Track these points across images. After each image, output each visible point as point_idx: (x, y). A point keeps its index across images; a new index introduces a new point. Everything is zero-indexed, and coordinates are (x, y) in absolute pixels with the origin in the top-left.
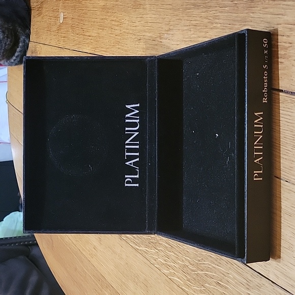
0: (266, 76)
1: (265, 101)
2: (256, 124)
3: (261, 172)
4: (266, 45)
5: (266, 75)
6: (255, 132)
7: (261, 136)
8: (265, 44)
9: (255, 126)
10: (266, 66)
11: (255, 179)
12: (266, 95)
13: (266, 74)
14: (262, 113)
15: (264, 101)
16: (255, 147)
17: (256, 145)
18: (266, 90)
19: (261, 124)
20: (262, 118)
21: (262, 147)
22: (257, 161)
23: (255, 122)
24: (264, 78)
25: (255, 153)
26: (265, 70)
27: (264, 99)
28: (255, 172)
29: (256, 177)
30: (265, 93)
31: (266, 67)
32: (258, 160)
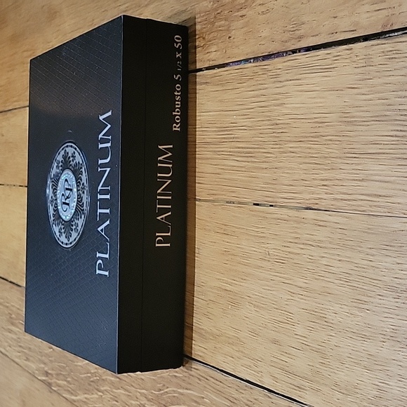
0: (178, 92)
1: (176, 128)
2: (161, 162)
3: (169, 234)
4: (179, 44)
5: (179, 90)
6: (159, 175)
7: (170, 181)
8: (177, 43)
9: (159, 165)
10: (179, 76)
11: (157, 245)
12: (178, 119)
13: (178, 87)
14: (171, 146)
15: (174, 129)
16: (158, 197)
17: (160, 195)
18: (178, 112)
19: (170, 163)
20: (170, 154)
21: (170, 198)
22: (162, 219)
23: (159, 159)
24: (176, 93)
25: (158, 206)
26: (178, 82)
27: (175, 125)
28: (157, 234)
29: (160, 242)
30: (177, 117)
31: (179, 78)
32: (164, 216)
